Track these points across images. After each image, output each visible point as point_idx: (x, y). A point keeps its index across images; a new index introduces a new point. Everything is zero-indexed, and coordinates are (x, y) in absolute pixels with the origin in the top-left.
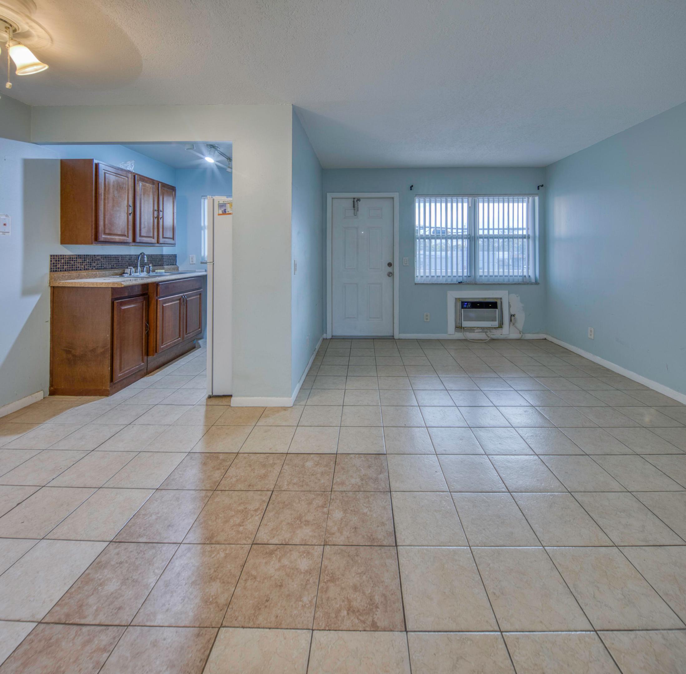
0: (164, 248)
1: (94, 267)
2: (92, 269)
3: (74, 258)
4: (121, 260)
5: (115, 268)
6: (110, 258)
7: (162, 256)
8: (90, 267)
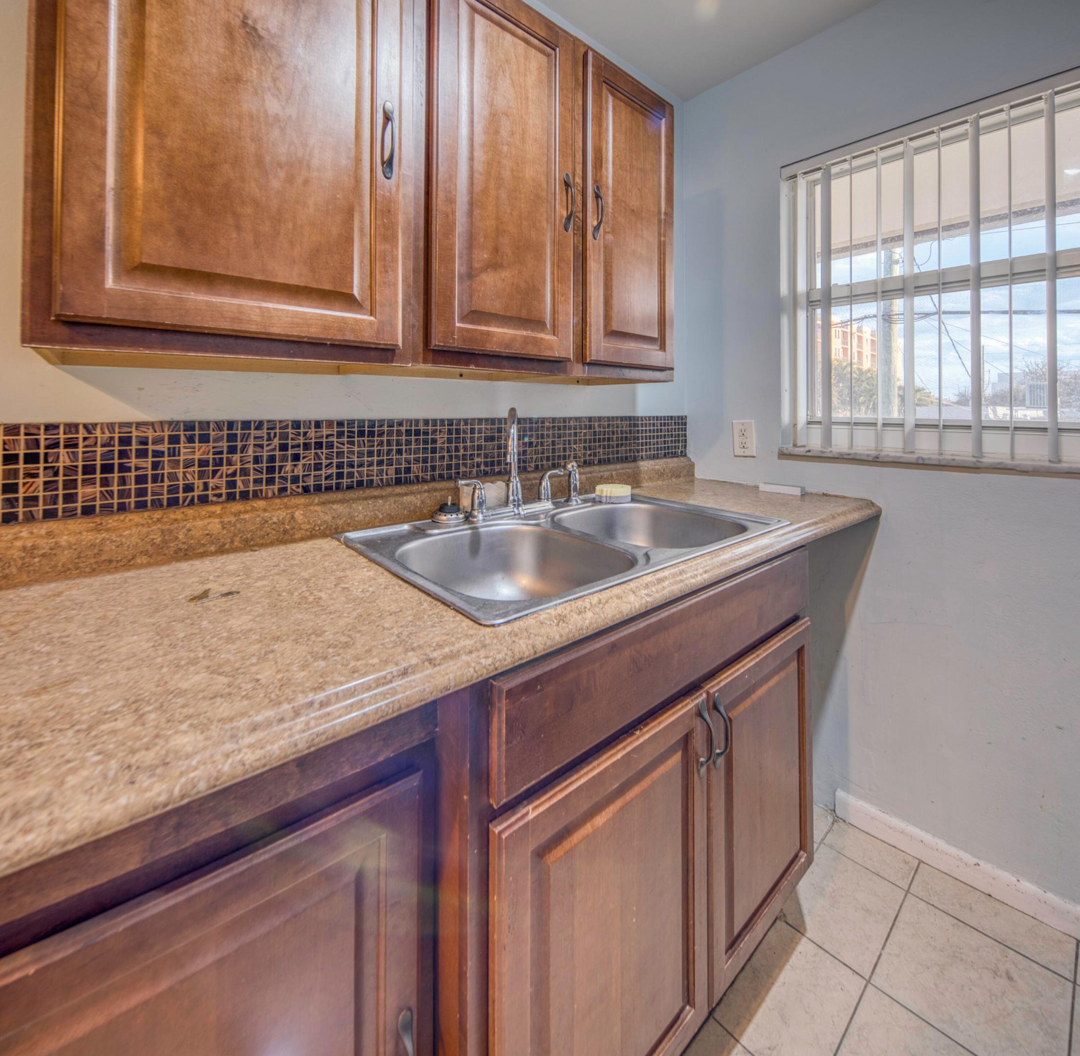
0: (640, 387)
1: (295, 480)
2: (283, 490)
3: (158, 441)
4: (449, 441)
5: (418, 480)
6: (390, 433)
7: (632, 421)
8: (270, 481)
